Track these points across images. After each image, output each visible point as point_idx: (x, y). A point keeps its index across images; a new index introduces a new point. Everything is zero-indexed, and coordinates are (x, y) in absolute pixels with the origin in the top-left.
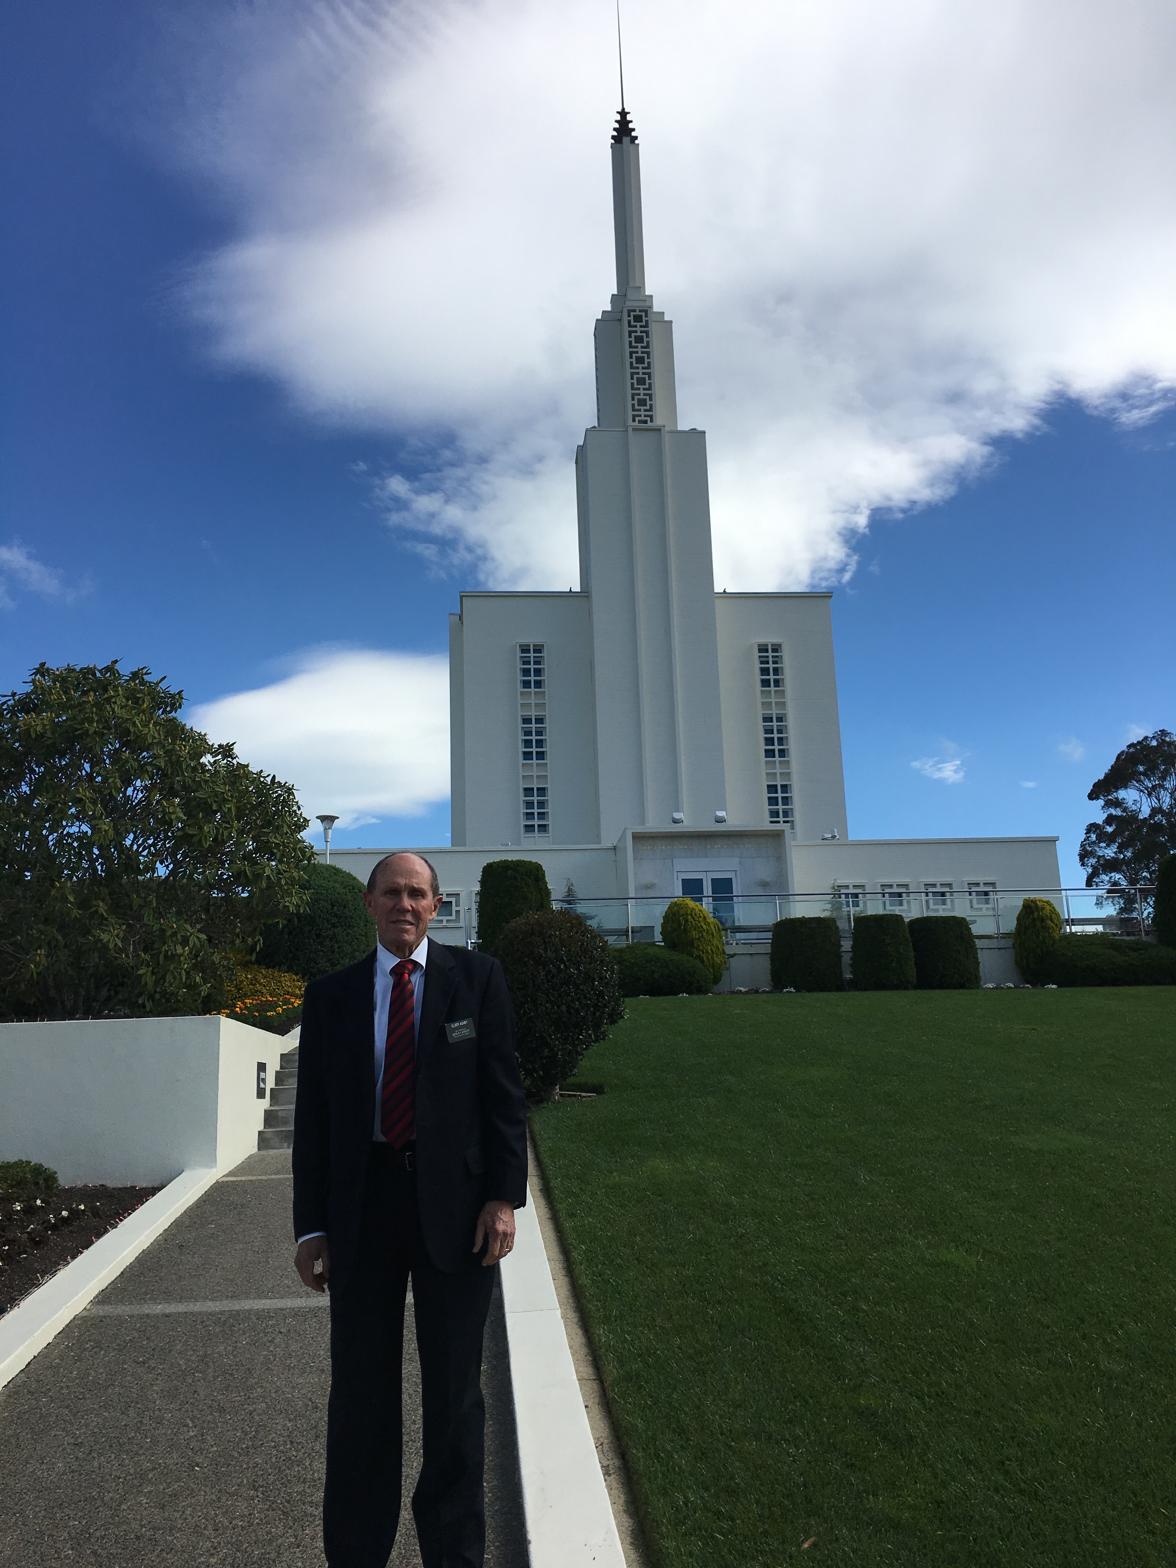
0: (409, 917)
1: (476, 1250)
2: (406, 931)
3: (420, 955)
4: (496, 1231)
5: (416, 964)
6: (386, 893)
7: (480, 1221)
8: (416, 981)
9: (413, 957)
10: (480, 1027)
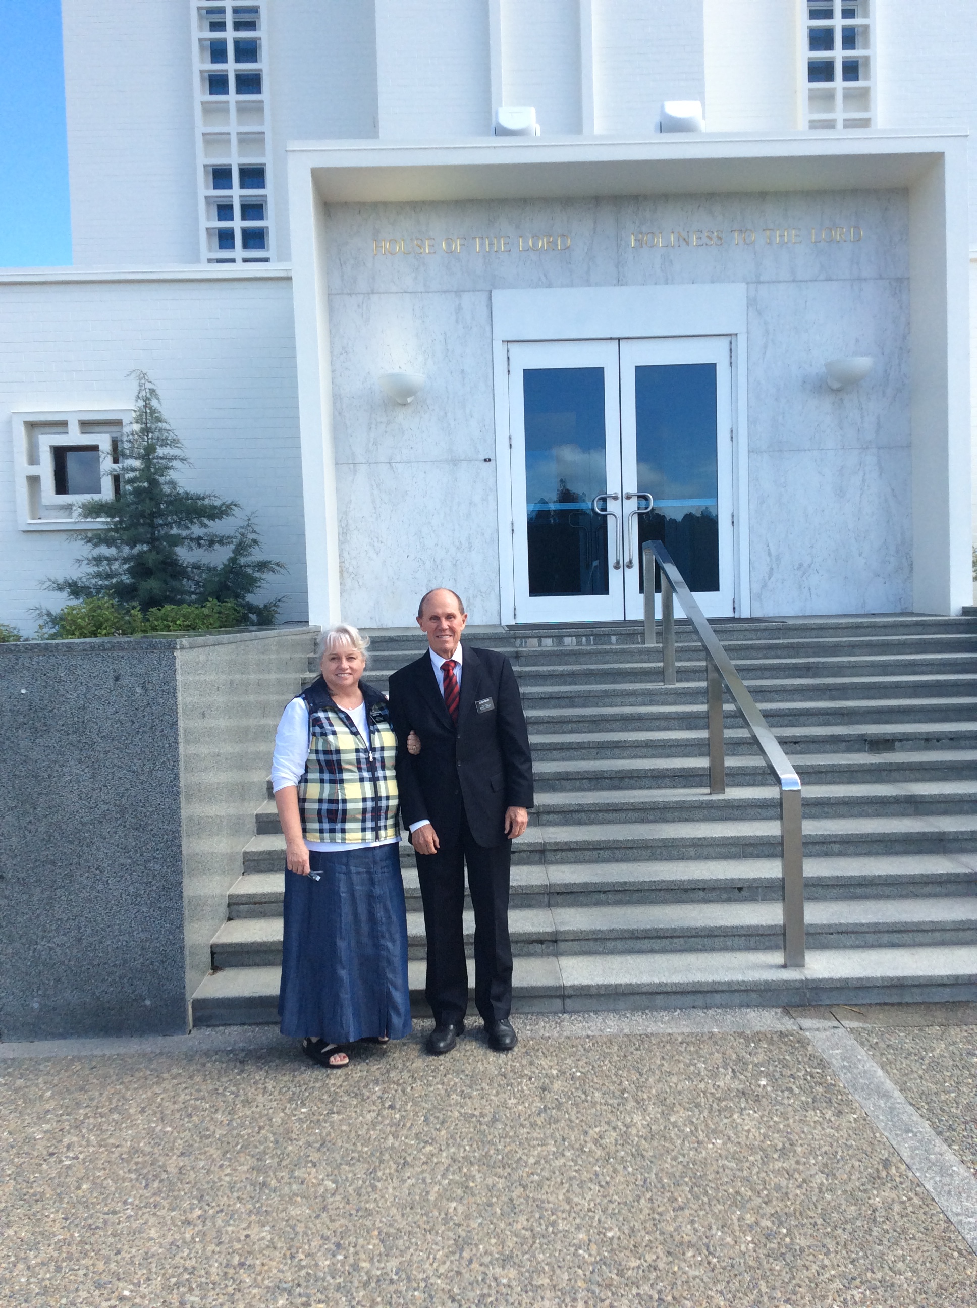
0: (448, 633)
1: (506, 832)
2: (446, 642)
3: (458, 656)
4: (517, 822)
5: (455, 662)
6: (431, 619)
7: (507, 816)
8: (457, 672)
9: (453, 658)
10: (498, 703)
